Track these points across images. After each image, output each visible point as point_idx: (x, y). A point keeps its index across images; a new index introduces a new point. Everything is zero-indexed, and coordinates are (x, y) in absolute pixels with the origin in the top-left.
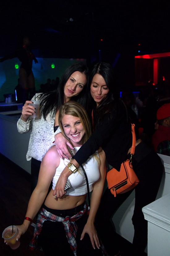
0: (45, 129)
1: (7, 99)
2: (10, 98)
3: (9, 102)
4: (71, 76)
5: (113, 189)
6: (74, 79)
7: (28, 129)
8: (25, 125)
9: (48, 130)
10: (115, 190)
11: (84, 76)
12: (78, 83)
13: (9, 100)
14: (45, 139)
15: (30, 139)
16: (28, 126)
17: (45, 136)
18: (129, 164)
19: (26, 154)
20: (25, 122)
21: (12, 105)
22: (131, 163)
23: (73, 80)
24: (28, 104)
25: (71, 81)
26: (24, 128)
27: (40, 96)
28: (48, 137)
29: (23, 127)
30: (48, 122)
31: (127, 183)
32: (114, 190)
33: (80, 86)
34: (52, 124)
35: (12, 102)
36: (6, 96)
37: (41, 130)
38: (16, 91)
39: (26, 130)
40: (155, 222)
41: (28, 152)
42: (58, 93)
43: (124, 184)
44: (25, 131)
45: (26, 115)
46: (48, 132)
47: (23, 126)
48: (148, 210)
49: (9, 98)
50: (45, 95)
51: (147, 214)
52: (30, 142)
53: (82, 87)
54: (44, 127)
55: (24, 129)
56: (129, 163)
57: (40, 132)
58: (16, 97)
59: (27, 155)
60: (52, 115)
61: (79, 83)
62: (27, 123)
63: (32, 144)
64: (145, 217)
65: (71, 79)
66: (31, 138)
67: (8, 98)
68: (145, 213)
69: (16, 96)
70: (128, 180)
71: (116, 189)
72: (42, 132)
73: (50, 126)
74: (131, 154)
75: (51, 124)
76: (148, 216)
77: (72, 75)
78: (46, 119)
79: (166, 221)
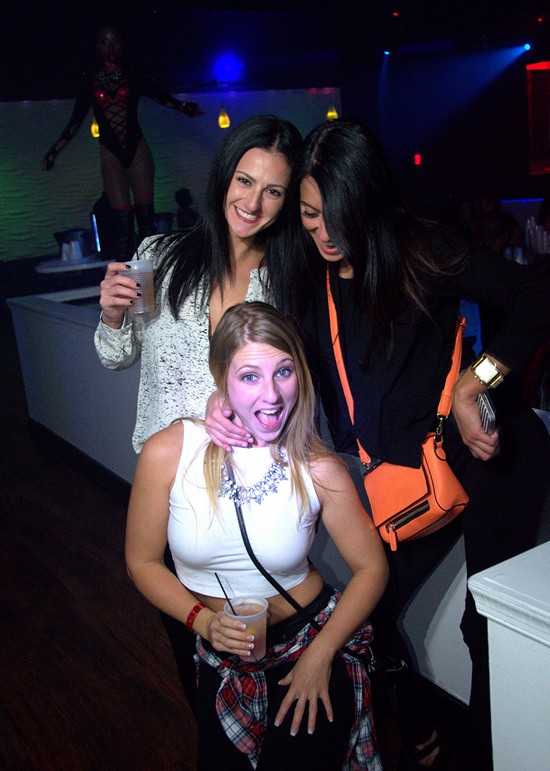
0: (182, 347)
1: (65, 246)
2: (77, 243)
3: (73, 257)
4: (238, 169)
5: (387, 527)
6: (248, 176)
7: (129, 350)
8: (116, 339)
9: (193, 349)
10: (394, 530)
11: (278, 158)
12: (265, 186)
13: (73, 251)
14: (187, 377)
15: (141, 384)
16: (128, 343)
17: (185, 368)
18: (436, 448)
19: (132, 435)
20: (116, 331)
21: (85, 266)
22: (439, 444)
23: (247, 181)
24: (117, 273)
25: (242, 185)
26: (117, 348)
27: (154, 244)
28: (194, 370)
29: (111, 346)
30: (190, 323)
31: (428, 509)
32: (390, 529)
33: (273, 192)
34: (203, 328)
35: (84, 255)
36: (63, 238)
37: (169, 351)
38: (95, 220)
39: (122, 356)
40: (505, 618)
41: (138, 426)
42: (209, 231)
43: (419, 510)
44: (119, 360)
45: (115, 307)
46: (193, 354)
47: (112, 343)
48: (485, 583)
49: (73, 244)
50: (171, 241)
51: (482, 596)
52: (140, 393)
53: (279, 194)
54: (178, 342)
55: (117, 354)
56: (435, 444)
57: (166, 357)
58: (98, 240)
59: (133, 438)
60: (199, 301)
61: (269, 186)
62: (124, 333)
63: (147, 401)
64: (478, 604)
65: (239, 179)
66: (143, 380)
67: (68, 243)
68: (477, 594)
69: (97, 235)
70: (431, 500)
71: (397, 527)
72: (173, 357)
73: (196, 335)
74: (440, 416)
75: (199, 328)
76: (487, 603)
77: (239, 165)
78: (182, 314)
79: (533, 611)
